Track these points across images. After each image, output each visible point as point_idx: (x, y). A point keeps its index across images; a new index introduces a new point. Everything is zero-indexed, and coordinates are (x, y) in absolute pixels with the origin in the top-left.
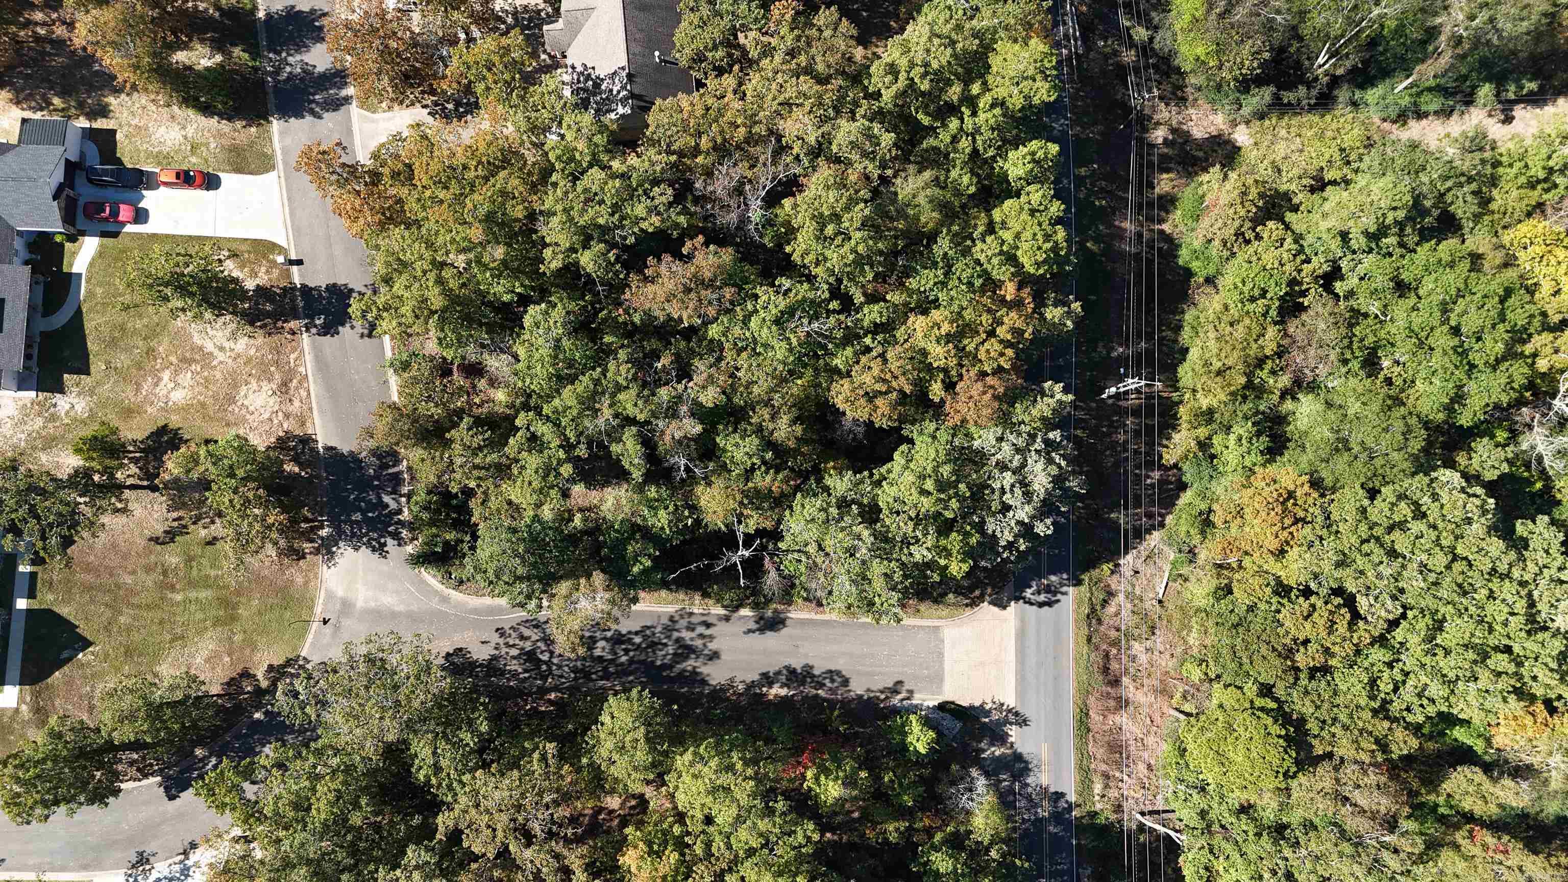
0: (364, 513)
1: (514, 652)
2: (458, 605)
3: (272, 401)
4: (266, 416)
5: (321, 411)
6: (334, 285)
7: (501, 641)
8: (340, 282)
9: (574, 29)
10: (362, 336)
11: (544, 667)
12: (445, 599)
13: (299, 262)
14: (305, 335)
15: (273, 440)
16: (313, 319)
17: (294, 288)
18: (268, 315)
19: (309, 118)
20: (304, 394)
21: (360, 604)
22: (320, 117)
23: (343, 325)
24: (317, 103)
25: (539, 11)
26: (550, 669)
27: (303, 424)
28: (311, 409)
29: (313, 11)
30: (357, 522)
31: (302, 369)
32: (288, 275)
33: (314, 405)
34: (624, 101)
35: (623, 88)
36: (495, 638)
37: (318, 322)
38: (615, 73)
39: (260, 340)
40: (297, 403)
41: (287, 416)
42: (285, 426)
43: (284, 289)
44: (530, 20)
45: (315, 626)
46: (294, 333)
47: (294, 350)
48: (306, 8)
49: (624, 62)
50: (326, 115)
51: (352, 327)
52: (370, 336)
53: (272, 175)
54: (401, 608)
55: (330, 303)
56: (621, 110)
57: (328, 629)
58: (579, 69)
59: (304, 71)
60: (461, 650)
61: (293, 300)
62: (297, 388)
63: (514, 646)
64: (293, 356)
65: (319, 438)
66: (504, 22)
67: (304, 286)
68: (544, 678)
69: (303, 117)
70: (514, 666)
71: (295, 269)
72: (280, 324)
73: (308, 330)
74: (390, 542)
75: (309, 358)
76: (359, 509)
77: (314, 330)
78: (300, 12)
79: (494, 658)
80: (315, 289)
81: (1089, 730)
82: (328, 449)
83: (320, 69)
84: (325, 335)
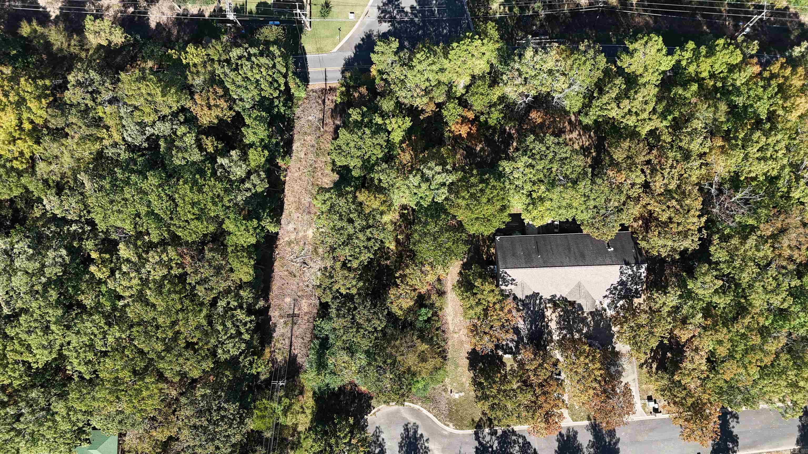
5: (778, 446)
10: (738, 422)
16: (730, 449)
19: (620, 445)
22: (619, 439)
23: (732, 432)
24: (611, 440)
25: (560, 316)
29: (558, 440)
33: (775, 450)
34: (638, 268)
35: (632, 267)
37: (731, 446)
38: (621, 273)
44: (564, 320)
48: (556, 444)
50: (617, 436)
51: (733, 427)
52: (737, 418)
55: (720, 439)
56: (643, 270)
58: (608, 293)
59: (592, 447)
65: (792, 448)
66: (566, 335)
69: (619, 449)
73: (735, 452)
77: (735, 448)
78: (559, 447)
80: (713, 447)
82: (798, 443)
83: (591, 438)
84: (737, 442)
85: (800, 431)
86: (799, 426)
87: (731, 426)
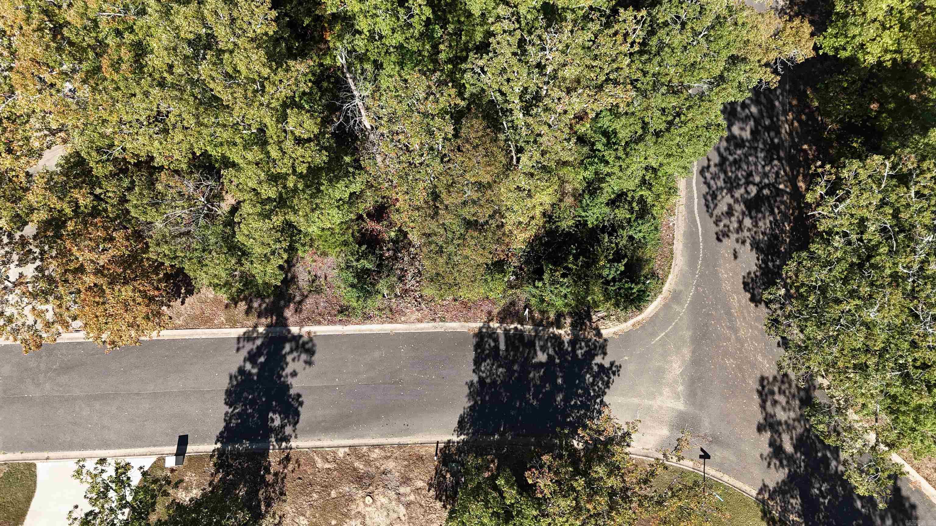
0: (558, 389)
1: (748, 222)
2: (684, 279)
3: (382, 500)
4: (402, 510)
5: (406, 431)
6: (228, 393)
7: (734, 236)
8: (224, 383)
10: (309, 363)
11: (766, 192)
12: (676, 296)
13: (183, 441)
14: (293, 444)
15: (439, 505)
16: (272, 430)
17: (221, 453)
18: (252, 493)
20: (376, 454)
21: (680, 406)
23: (288, 387)
26: (767, 186)
27: (420, 458)
28: (400, 446)
30: (566, 400)
31: (341, 453)
32: (199, 458)
33: (396, 440)
36: (729, 243)
37: (277, 423)
39: (288, 508)
40: (390, 465)
41: (406, 480)
42: (420, 484)
43: (218, 466)
45: (711, 472)
46: (288, 459)
47: (313, 464)
51: (294, 374)
52: (311, 352)
53: (39, 465)
54: (687, 352)
55: (253, 403)
57: (716, 453)
60: (745, 284)
61: (238, 455)
62: (368, 463)
63: (740, 222)
64: (320, 463)
65: (446, 439)
67: (220, 438)
68: (780, 192)
70: (765, 224)
71: (191, 449)
72: (270, 478)
73: (287, 439)
74: (598, 360)
75: (326, 442)
76: (551, 396)
77: (288, 430)
79: (756, 246)
80: (228, 422)
82: (461, 427)
84: (298, 414)
85: (471, 395)
86: (471, 385)
87: (288, 370)
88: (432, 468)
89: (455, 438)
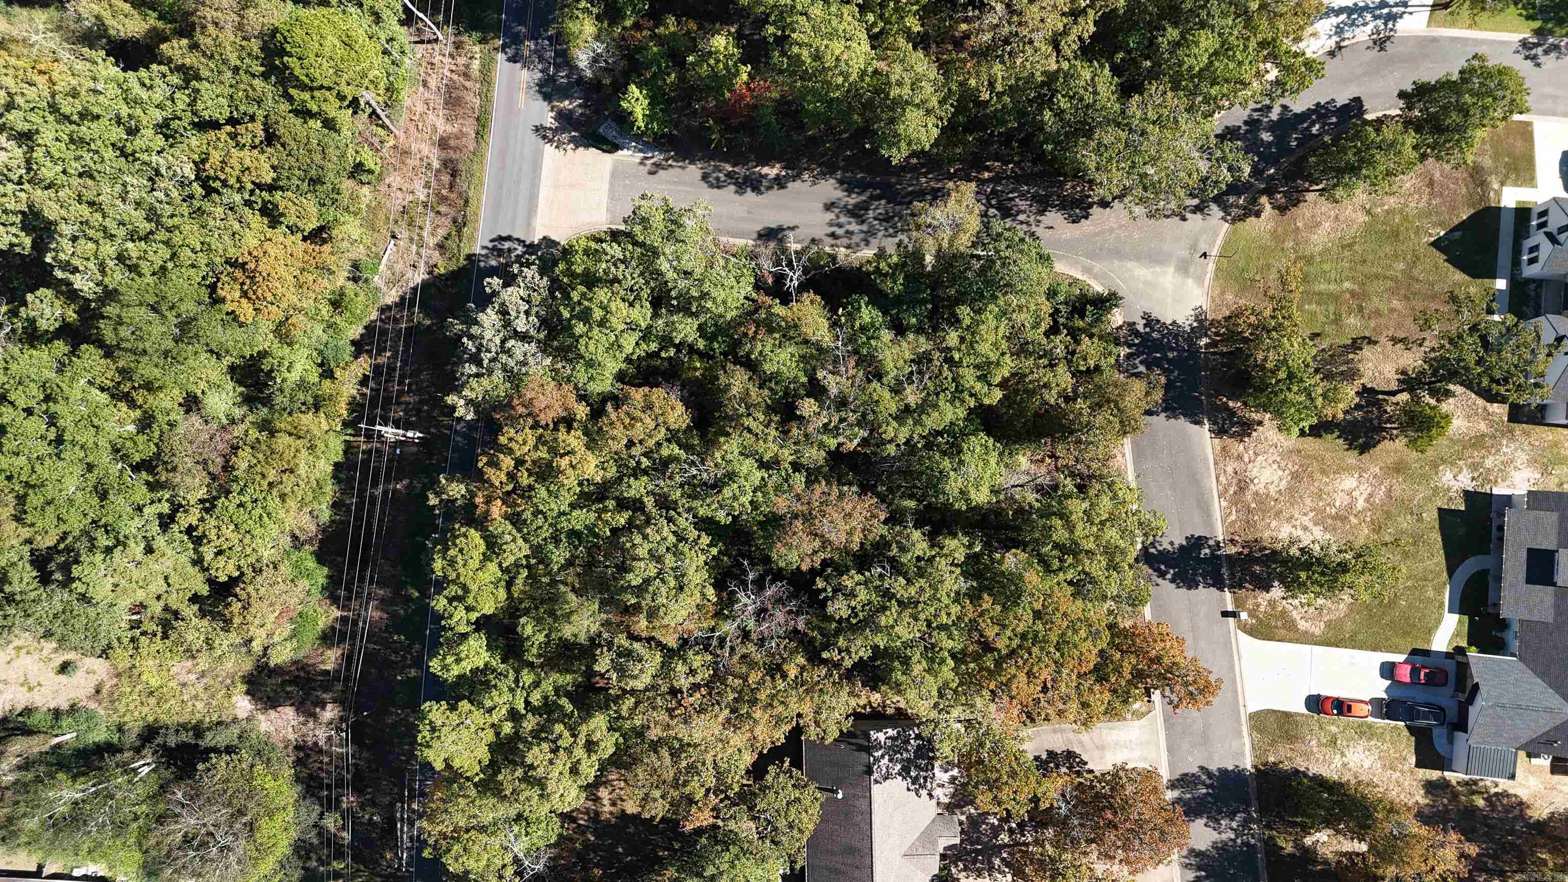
0: (1165, 357)
1: (1022, 217)
2: (1075, 264)
3: (1255, 472)
4: (1260, 458)
5: (1206, 460)
6: (1189, 588)
7: (1034, 228)
8: (1183, 591)
9: (927, 837)
10: (1163, 534)
11: (994, 202)
12: (1087, 270)
13: (1225, 614)
14: (1220, 538)
15: (1254, 434)
16: (1213, 554)
17: (1231, 587)
18: (1257, 561)
19: (1213, 767)
20: (1222, 479)
21: (1171, 270)
22: (1202, 768)
23: (1181, 546)
24: (1204, 784)
25: (966, 869)
26: (988, 199)
27: (1224, 449)
28: (1216, 464)
30: (1172, 349)
31: (1224, 504)
32: (1238, 602)
33: (1212, 467)
34: (879, 746)
35: (877, 760)
36: (1040, 231)
37: (1207, 551)
38: (886, 778)
39: (1266, 535)
40: (1230, 470)
41: (1240, 457)
42: (1241, 448)
43: (1241, 587)
44: (975, 861)
45: (1215, 251)
46: (1232, 541)
47: (1233, 523)
49: (875, 788)
50: (1195, 770)
51: (1172, 543)
53: (1253, 707)
54: (1130, 265)
55: (1195, 570)
56: (881, 736)
57: (1203, 248)
58: (924, 793)
59: (1217, 821)
60: (1074, 222)
61: (1232, 575)
62: (1230, 485)
63: (1022, 223)
64: (1233, 517)
65: (1208, 434)
66: (1003, 860)
67: (1221, 589)
68: (994, 192)
69: (1219, 770)
70: (1023, 204)
71: (1230, 608)
72: (1246, 551)
73: (1218, 543)
74: (1140, 328)
75: (1217, 515)
76: (1169, 361)
77: (1211, 543)
79: (1042, 212)
80: (1210, 585)
81: (478, 119)
82: (1198, 423)
83: (1200, 822)
84: (1200, 538)
85: (1176, 417)
86: (1168, 417)
87: (1169, 548)
88: (1230, 440)
89: (1207, 426)
